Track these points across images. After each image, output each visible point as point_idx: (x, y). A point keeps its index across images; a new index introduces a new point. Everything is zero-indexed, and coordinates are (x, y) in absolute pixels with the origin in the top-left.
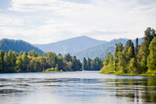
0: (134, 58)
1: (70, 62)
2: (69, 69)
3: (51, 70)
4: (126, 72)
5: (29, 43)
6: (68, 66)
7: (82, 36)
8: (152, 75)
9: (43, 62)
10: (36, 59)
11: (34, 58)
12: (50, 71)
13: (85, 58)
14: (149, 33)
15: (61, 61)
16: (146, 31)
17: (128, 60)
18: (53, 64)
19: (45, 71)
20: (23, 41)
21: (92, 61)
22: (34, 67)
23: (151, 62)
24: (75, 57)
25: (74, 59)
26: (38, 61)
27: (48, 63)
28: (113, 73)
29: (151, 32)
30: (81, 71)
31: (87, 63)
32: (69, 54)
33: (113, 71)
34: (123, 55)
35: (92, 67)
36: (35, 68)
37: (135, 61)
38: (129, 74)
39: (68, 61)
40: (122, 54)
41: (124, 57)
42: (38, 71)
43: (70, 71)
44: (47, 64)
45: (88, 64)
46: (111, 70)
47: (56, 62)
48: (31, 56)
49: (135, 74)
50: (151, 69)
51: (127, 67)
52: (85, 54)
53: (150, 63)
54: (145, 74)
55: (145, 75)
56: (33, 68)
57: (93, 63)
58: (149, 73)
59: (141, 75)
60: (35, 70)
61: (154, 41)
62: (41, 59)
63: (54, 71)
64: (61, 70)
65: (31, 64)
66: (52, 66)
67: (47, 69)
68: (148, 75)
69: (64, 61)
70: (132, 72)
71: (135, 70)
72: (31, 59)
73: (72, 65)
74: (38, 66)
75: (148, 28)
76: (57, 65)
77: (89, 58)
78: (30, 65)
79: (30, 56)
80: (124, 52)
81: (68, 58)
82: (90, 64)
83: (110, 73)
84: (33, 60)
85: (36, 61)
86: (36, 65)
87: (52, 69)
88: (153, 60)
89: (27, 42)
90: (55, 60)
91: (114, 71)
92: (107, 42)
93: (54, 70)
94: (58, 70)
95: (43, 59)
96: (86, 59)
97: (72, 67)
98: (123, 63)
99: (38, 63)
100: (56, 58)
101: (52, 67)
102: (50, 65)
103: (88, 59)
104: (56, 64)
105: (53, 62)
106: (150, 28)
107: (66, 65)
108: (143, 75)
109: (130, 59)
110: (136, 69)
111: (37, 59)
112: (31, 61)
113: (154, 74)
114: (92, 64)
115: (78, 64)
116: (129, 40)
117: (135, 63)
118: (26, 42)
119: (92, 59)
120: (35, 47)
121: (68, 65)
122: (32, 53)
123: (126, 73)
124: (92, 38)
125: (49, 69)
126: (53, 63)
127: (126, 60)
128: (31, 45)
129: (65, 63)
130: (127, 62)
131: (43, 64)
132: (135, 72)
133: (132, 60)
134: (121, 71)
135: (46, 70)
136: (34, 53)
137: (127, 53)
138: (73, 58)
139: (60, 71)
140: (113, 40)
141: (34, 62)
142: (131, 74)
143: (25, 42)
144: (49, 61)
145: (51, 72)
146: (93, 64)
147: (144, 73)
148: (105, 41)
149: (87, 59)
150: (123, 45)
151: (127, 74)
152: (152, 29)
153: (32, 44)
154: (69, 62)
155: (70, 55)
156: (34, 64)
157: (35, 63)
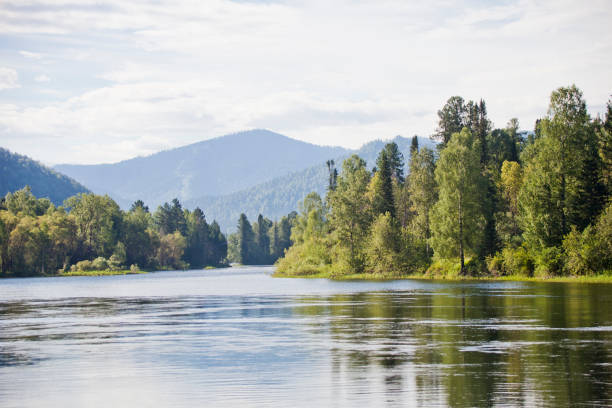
0: (388, 213)
1: (177, 235)
2: (173, 259)
3: (95, 268)
4: (359, 266)
5: (35, 159)
6: (167, 250)
7: (251, 129)
8: (449, 276)
9: (63, 235)
10: (34, 223)
11: (25, 221)
12: (87, 268)
13: (244, 217)
14: (456, 117)
15: (138, 228)
16: (445, 110)
17: (366, 223)
18: (105, 244)
19: (68, 269)
20: (8, 152)
21: (273, 227)
22: (25, 256)
23: (443, 228)
24: (199, 213)
25: (197, 222)
26: (41, 234)
27: (85, 237)
28: (315, 273)
29: (466, 114)
30: (227, 266)
31: (253, 234)
32: (176, 201)
33: (317, 264)
34: (348, 204)
35: (272, 251)
36: (31, 260)
37: (392, 224)
38: (368, 275)
39: (171, 230)
40: (344, 200)
41: (353, 209)
42: (43, 272)
43: (177, 268)
44: (81, 242)
45: (256, 240)
46: (311, 261)
47: (116, 234)
48: (16, 214)
49: (391, 274)
50: (443, 256)
51: (364, 251)
52: (262, 201)
53: (440, 233)
54: (424, 272)
55: (424, 277)
56: (21, 260)
57: (276, 236)
58: (440, 269)
59: (411, 277)
60: (28, 267)
61: (453, 147)
62: (56, 224)
63: (107, 271)
64: (132, 266)
65: (11, 245)
66: (98, 251)
67: (75, 263)
68: (436, 277)
69: (149, 231)
70: (379, 266)
71: (389, 258)
72: (13, 226)
73: (184, 245)
74: (41, 253)
75: (454, 99)
76: (120, 245)
77: (261, 217)
78: (9, 248)
79: (13, 211)
80: (353, 193)
81: (173, 217)
82: (265, 240)
83: (306, 273)
84: (21, 228)
85: (34, 230)
86: (32, 248)
87: (98, 261)
88: (448, 219)
89: (26, 157)
90: (114, 226)
91: (322, 266)
92: (349, 150)
93: (104, 266)
94: (120, 265)
95: (63, 224)
96: (249, 219)
97: (183, 253)
98: (349, 234)
99: (43, 240)
100: (117, 219)
101: (101, 255)
102: (90, 248)
103: (256, 221)
104: (116, 243)
105: (103, 235)
106: (460, 100)
107: (157, 244)
108: (417, 276)
109: (371, 220)
110: (394, 254)
111: (37, 225)
112: (14, 232)
113: (456, 273)
114: (272, 241)
115: (210, 239)
116: (388, 145)
117: (390, 231)
118: (21, 157)
119: (274, 221)
120: (58, 176)
121: (166, 245)
122: (19, 201)
123: (360, 271)
124: (291, 137)
125: (86, 263)
126: (106, 240)
127: (361, 222)
128: (44, 168)
129: (156, 237)
130: (363, 229)
131: (65, 242)
132: (391, 266)
133: (383, 221)
134: (341, 265)
135: (73, 266)
136: (27, 199)
137: (366, 194)
138: (191, 219)
139: (129, 269)
140: (368, 144)
141: (26, 234)
142: (377, 276)
143: (17, 157)
144: (88, 231)
145: (91, 273)
146: (276, 239)
147: (421, 269)
148: (339, 149)
149: (253, 221)
150: (365, 164)
151: (360, 276)
152: (466, 103)
153: (47, 165)
154: (172, 232)
155: (180, 206)
156: (27, 244)
157: (30, 238)
